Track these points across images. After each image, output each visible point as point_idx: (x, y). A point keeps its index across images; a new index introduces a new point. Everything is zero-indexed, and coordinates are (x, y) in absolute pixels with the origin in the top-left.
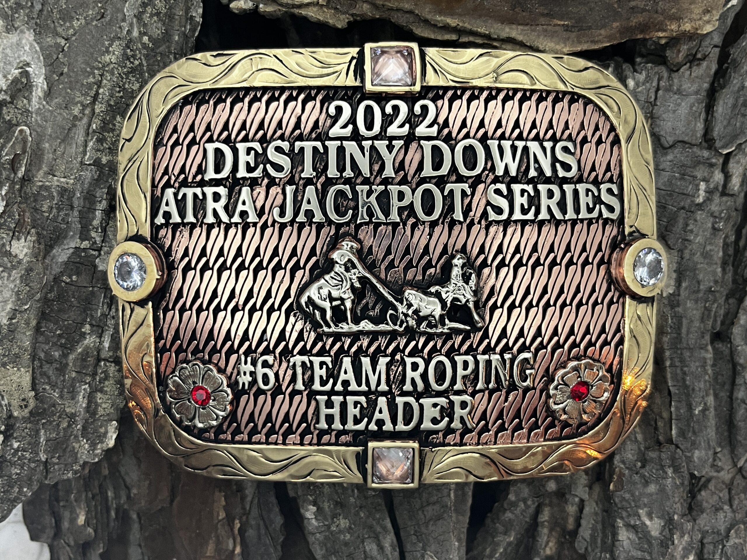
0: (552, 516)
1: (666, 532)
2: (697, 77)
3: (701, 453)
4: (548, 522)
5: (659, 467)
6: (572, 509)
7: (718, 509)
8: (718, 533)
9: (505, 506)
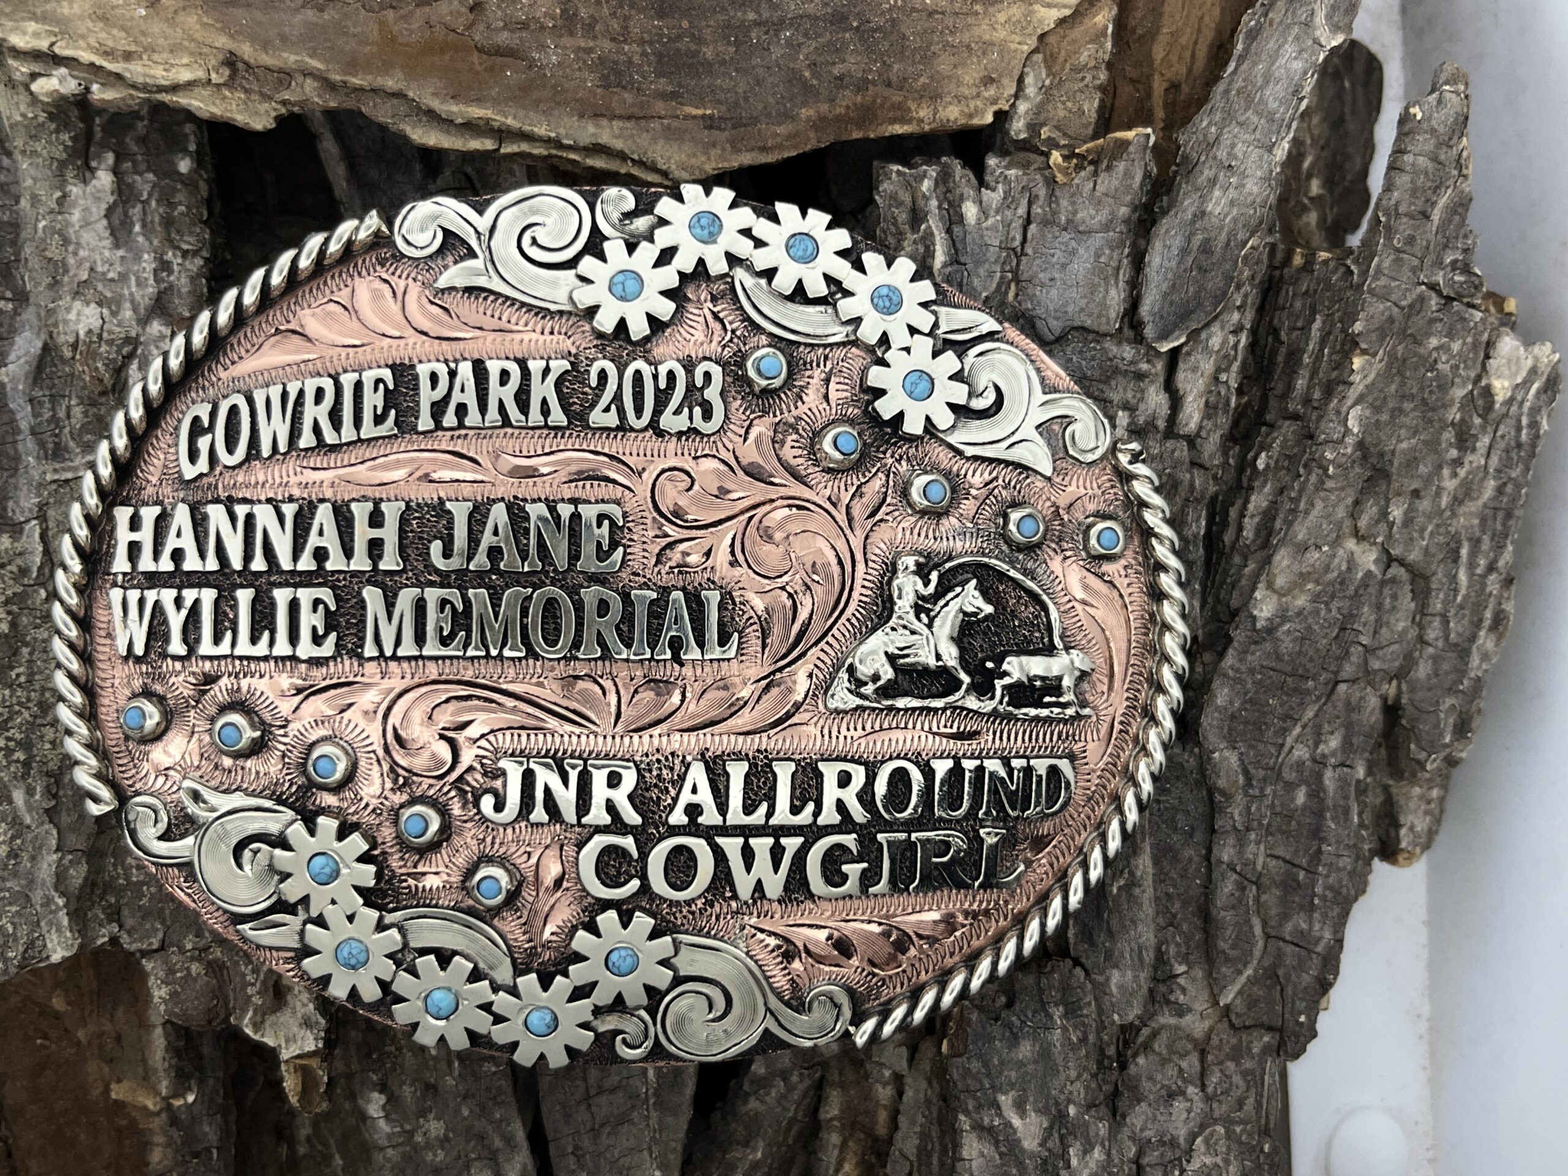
0: (848, 1109)
1: (1054, 1143)
2: (1106, 195)
3: (1124, 976)
4: (840, 1119)
5: (1038, 1006)
6: (884, 1093)
7: (1171, 1095)
8: (1173, 1143)
9: (746, 1087)
